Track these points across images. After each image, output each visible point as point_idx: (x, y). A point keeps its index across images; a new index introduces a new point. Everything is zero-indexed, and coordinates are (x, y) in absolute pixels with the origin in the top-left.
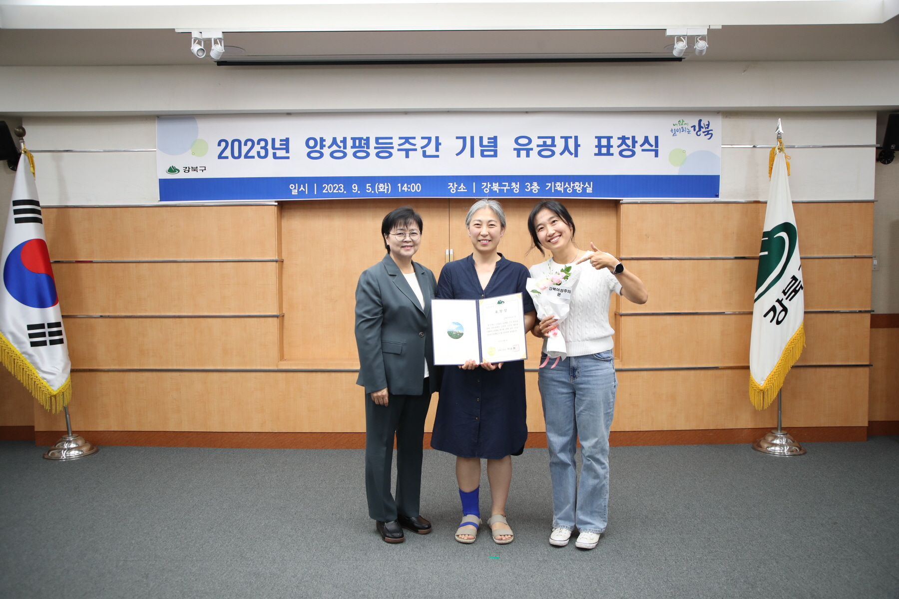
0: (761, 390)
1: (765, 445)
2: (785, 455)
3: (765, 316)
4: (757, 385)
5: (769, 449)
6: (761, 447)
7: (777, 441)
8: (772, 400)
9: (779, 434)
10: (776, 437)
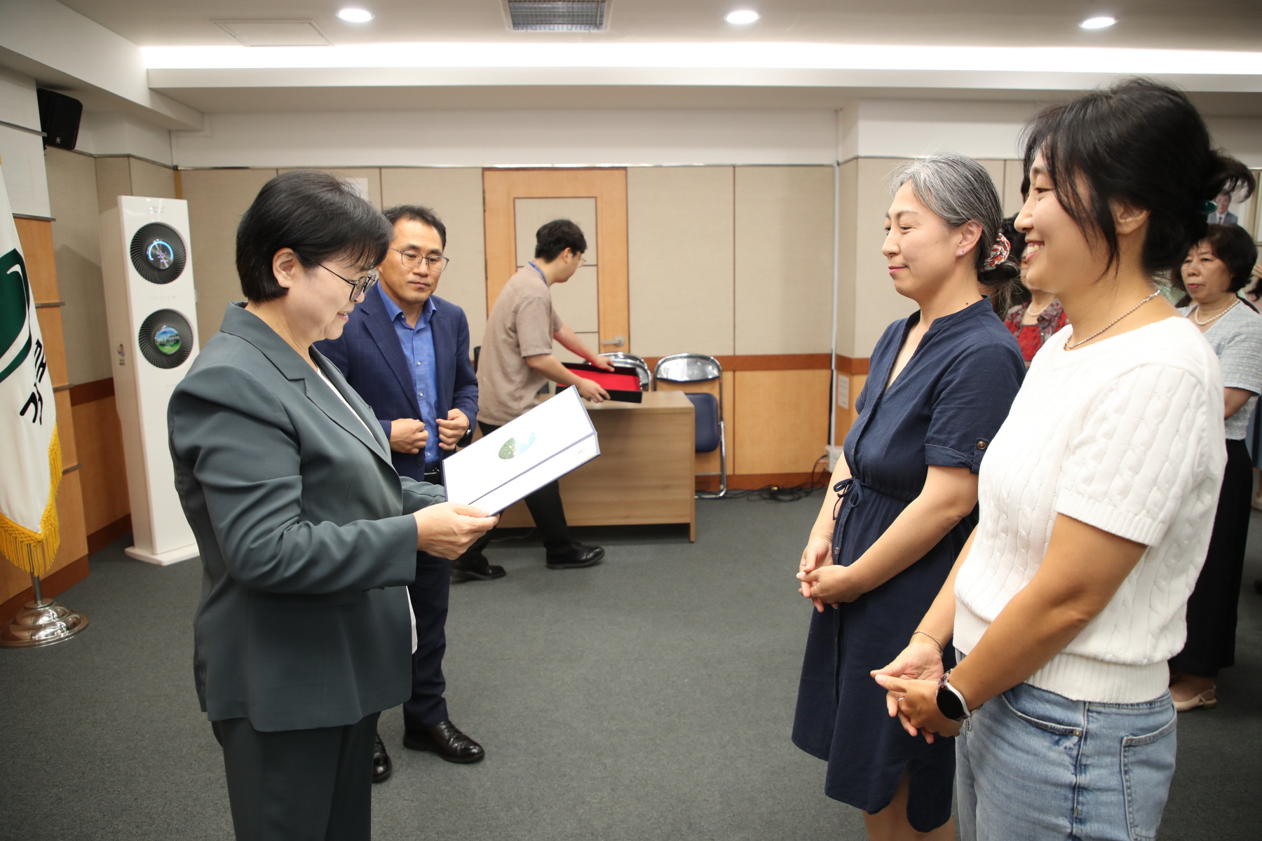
0: (39, 542)
1: (26, 635)
2: (62, 639)
3: (23, 413)
4: (31, 534)
5: (36, 637)
6: (17, 639)
7: (43, 620)
8: (56, 552)
9: (40, 606)
10: (40, 615)
